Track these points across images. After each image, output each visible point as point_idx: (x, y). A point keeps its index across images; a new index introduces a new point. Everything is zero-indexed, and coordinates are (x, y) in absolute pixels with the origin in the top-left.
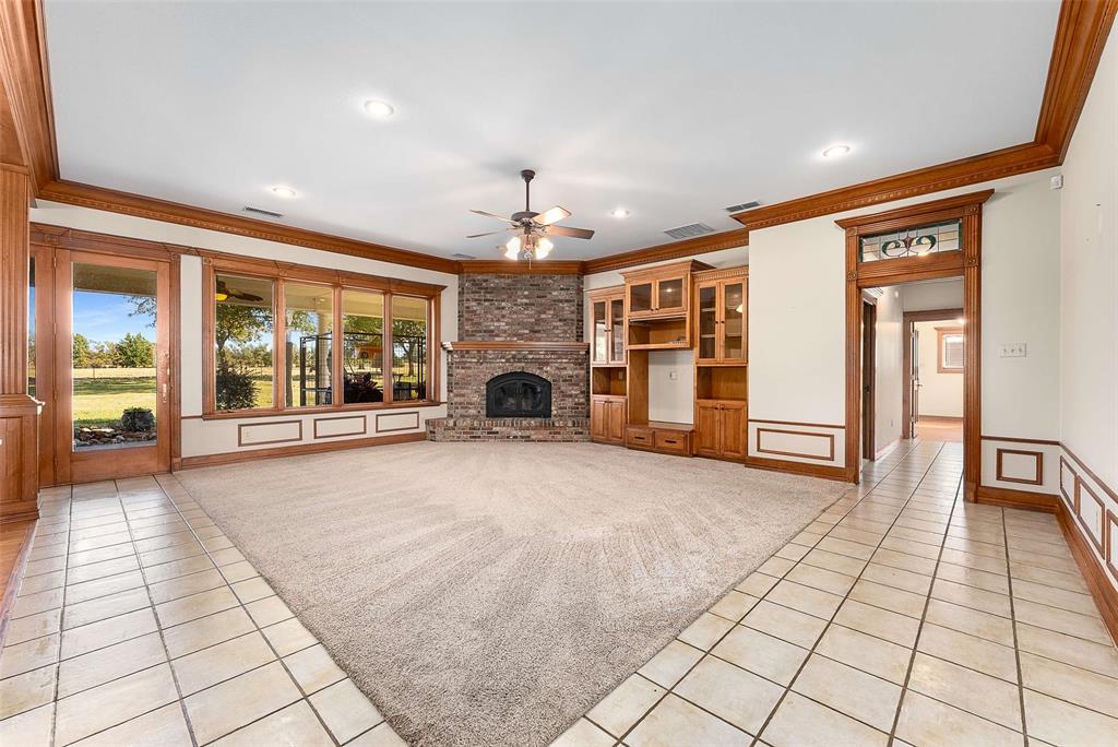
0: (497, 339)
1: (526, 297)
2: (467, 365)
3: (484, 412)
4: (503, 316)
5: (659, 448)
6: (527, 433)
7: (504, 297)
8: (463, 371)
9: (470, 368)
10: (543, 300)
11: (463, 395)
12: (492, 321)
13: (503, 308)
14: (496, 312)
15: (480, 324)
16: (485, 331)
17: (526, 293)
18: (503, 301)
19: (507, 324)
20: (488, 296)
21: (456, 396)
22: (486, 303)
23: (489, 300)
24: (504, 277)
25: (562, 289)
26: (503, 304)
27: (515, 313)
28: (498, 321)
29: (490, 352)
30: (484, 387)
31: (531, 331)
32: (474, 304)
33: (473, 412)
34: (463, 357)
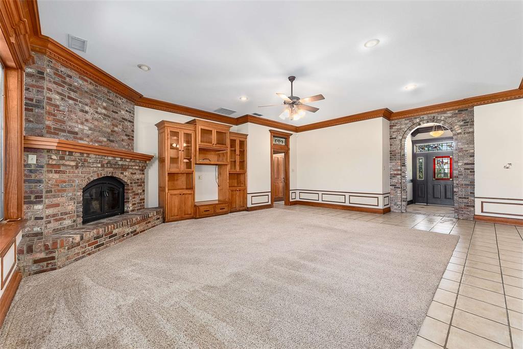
0: (80, 142)
1: (105, 108)
2: (62, 168)
3: (80, 220)
4: (87, 120)
5: (217, 213)
6: (135, 228)
7: (88, 101)
8: (56, 176)
9: (64, 172)
10: (116, 116)
11: (57, 205)
12: (77, 122)
13: (87, 112)
14: (80, 114)
15: (64, 122)
16: (70, 132)
17: (105, 104)
18: (87, 105)
19: (90, 129)
20: (73, 95)
21: (49, 207)
22: (71, 102)
23: (73, 99)
24: (86, 81)
25: (127, 111)
26: (87, 108)
27: (97, 120)
28: (82, 123)
29: (92, 156)
30: (80, 193)
31: (108, 140)
32: (57, 97)
33: (68, 222)
34: (62, 158)
